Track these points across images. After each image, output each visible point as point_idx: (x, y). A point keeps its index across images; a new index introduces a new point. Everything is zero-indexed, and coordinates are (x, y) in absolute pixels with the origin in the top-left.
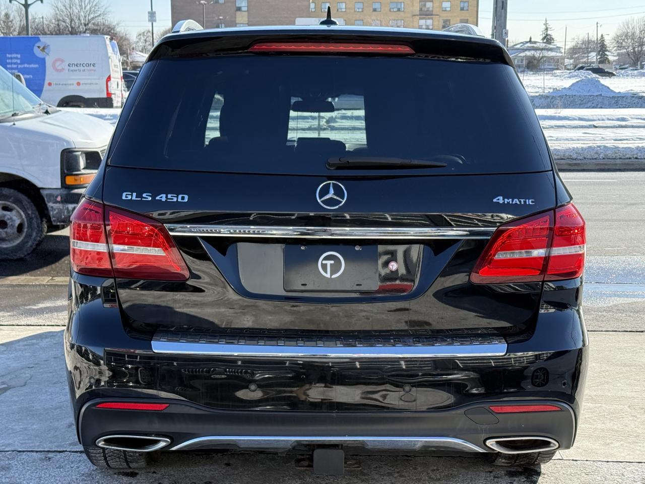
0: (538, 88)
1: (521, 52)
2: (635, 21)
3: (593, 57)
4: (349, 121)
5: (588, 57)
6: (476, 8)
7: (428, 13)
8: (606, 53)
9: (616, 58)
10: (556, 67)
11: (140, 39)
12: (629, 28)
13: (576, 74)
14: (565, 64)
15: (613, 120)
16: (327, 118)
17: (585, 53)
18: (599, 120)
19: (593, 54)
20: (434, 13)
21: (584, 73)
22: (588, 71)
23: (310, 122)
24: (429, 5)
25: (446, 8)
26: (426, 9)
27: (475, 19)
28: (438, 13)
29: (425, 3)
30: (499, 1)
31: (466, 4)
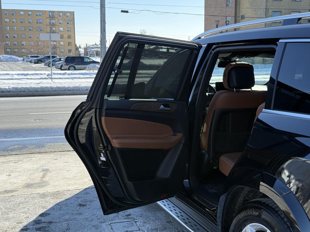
1: (92, 49)
6: (74, 31)
7: (53, 32)
20: (56, 32)
24: (54, 29)
25: (61, 30)
26: (53, 30)
27: (74, 35)
28: (58, 32)
29: (52, 28)
30: (102, 28)
31: (70, 29)
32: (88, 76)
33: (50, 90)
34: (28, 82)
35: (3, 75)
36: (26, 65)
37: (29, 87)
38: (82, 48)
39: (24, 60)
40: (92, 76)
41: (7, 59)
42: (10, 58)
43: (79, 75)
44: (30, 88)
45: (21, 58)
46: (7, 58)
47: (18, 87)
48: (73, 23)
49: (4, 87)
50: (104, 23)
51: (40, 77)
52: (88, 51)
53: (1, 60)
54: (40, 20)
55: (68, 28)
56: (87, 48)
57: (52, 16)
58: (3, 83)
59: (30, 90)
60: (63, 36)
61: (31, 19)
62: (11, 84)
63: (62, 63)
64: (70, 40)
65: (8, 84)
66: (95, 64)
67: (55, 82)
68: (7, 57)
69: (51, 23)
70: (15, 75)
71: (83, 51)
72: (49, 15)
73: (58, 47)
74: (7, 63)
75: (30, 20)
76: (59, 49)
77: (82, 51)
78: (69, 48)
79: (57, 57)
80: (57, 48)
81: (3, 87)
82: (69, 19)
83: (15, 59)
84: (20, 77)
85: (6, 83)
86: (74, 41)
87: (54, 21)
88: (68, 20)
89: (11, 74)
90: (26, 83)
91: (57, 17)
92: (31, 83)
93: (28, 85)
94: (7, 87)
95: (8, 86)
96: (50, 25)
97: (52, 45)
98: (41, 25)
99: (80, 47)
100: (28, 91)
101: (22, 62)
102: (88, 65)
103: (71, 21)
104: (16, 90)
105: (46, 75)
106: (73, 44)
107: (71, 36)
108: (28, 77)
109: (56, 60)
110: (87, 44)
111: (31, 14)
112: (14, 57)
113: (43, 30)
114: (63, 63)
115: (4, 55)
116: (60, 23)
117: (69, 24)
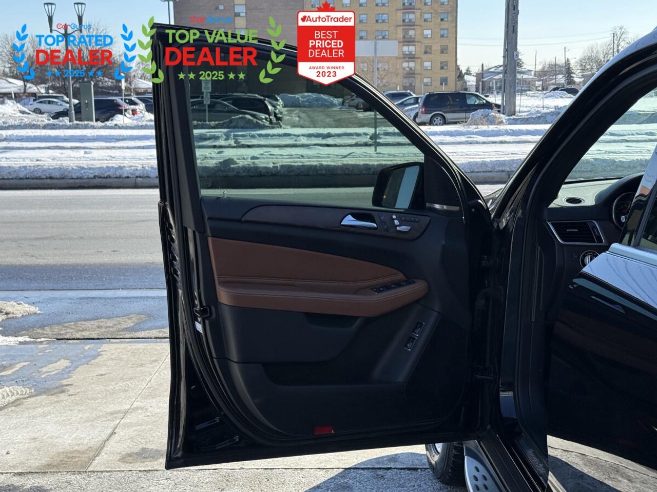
0: (526, 107)
1: (494, 76)
2: (599, 46)
3: (561, 79)
4: (392, 137)
5: (555, 79)
6: (455, 35)
7: (410, 40)
8: (572, 75)
9: (582, 80)
10: (528, 89)
11: (139, 67)
12: (593, 52)
13: (552, 94)
14: (536, 85)
15: (642, 134)
16: (371, 135)
17: (553, 76)
18: (629, 135)
19: (560, 76)
20: (416, 40)
21: (560, 93)
22: (563, 92)
23: (356, 138)
24: (411, 33)
25: (427, 35)
26: (409, 37)
27: (454, 46)
28: (420, 40)
29: (408, 31)
30: (510, 25)
31: (446, 32)
32: (463, 139)
33: (363, 172)
34: (322, 153)
35: (278, 137)
36: (346, 113)
37: (318, 165)
38: (472, 75)
39: (345, 104)
40: (473, 138)
41: (310, 102)
42: (317, 100)
43: (442, 136)
44: (320, 166)
45: (338, 99)
46: (310, 100)
47: (294, 166)
48: (455, 19)
49: (265, 165)
50: (514, 12)
51: (354, 142)
52: (485, 79)
53: (300, 103)
54: (382, 14)
55: (441, 29)
56: (483, 74)
57: (408, 4)
58: (271, 155)
59: (320, 172)
60: (431, 49)
61: (365, 14)
62: (285, 157)
63: (417, 108)
64: (444, 58)
65: (279, 157)
66: (487, 110)
67: (382, 152)
68: (311, 98)
69: (407, 21)
70: (301, 138)
71: (473, 81)
72: (402, 4)
73: (419, 74)
74: (310, 111)
75: (361, 16)
76: (420, 78)
77: (471, 81)
78: (443, 74)
79: (412, 95)
80: (416, 76)
81: (262, 165)
82: (445, 10)
83: (326, 101)
84: (311, 141)
85: (277, 155)
86: (454, 59)
87: (412, 16)
88: (443, 13)
89: (295, 135)
90: (317, 155)
91: (420, 6)
92: (329, 154)
93: (317, 161)
94: (271, 165)
95: (274, 163)
96: (403, 26)
97: (404, 69)
98: (384, 27)
99: (468, 73)
100: (315, 173)
101: (340, 107)
102: (472, 112)
103: (449, 16)
104: (290, 172)
105: (368, 137)
106: (451, 65)
107: (449, 48)
108: (330, 141)
109: (408, 102)
110: (483, 65)
111: (364, 3)
112: (325, 97)
113: (387, 37)
114: (420, 109)
115: (306, 94)
116: (425, 20)
117: (446, 21)
